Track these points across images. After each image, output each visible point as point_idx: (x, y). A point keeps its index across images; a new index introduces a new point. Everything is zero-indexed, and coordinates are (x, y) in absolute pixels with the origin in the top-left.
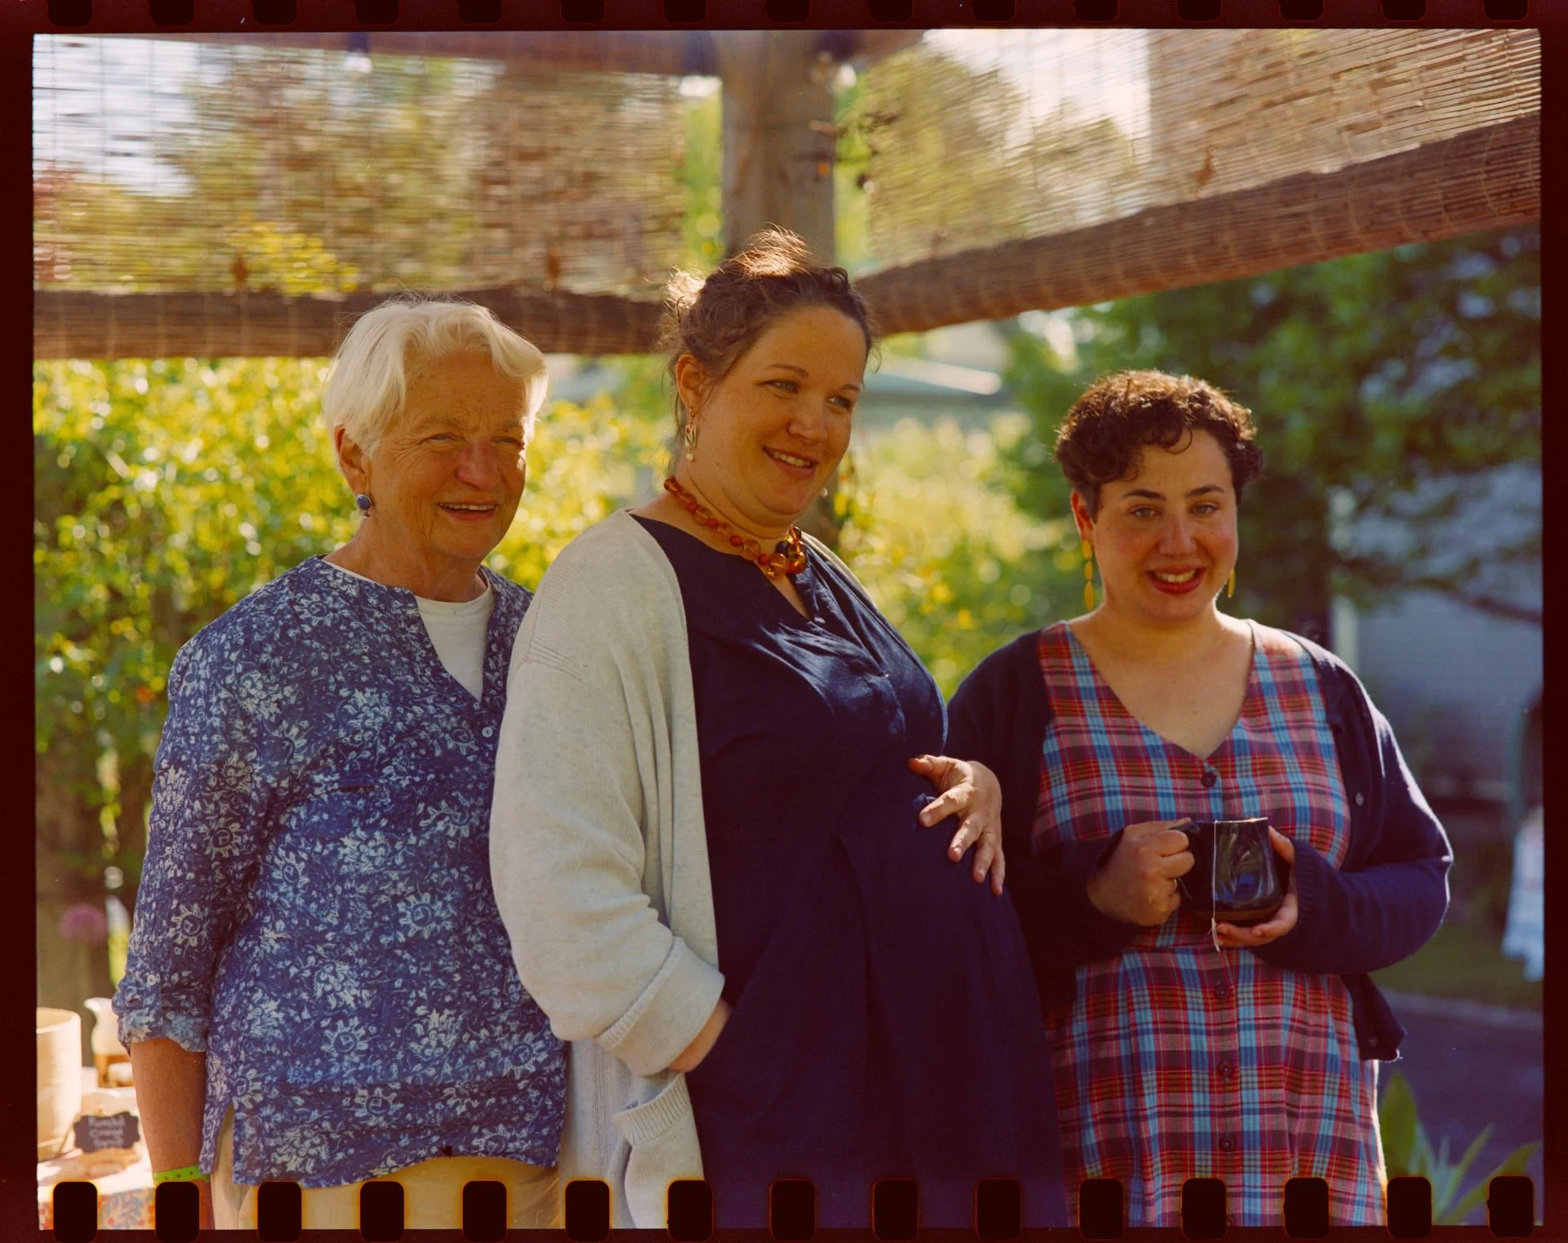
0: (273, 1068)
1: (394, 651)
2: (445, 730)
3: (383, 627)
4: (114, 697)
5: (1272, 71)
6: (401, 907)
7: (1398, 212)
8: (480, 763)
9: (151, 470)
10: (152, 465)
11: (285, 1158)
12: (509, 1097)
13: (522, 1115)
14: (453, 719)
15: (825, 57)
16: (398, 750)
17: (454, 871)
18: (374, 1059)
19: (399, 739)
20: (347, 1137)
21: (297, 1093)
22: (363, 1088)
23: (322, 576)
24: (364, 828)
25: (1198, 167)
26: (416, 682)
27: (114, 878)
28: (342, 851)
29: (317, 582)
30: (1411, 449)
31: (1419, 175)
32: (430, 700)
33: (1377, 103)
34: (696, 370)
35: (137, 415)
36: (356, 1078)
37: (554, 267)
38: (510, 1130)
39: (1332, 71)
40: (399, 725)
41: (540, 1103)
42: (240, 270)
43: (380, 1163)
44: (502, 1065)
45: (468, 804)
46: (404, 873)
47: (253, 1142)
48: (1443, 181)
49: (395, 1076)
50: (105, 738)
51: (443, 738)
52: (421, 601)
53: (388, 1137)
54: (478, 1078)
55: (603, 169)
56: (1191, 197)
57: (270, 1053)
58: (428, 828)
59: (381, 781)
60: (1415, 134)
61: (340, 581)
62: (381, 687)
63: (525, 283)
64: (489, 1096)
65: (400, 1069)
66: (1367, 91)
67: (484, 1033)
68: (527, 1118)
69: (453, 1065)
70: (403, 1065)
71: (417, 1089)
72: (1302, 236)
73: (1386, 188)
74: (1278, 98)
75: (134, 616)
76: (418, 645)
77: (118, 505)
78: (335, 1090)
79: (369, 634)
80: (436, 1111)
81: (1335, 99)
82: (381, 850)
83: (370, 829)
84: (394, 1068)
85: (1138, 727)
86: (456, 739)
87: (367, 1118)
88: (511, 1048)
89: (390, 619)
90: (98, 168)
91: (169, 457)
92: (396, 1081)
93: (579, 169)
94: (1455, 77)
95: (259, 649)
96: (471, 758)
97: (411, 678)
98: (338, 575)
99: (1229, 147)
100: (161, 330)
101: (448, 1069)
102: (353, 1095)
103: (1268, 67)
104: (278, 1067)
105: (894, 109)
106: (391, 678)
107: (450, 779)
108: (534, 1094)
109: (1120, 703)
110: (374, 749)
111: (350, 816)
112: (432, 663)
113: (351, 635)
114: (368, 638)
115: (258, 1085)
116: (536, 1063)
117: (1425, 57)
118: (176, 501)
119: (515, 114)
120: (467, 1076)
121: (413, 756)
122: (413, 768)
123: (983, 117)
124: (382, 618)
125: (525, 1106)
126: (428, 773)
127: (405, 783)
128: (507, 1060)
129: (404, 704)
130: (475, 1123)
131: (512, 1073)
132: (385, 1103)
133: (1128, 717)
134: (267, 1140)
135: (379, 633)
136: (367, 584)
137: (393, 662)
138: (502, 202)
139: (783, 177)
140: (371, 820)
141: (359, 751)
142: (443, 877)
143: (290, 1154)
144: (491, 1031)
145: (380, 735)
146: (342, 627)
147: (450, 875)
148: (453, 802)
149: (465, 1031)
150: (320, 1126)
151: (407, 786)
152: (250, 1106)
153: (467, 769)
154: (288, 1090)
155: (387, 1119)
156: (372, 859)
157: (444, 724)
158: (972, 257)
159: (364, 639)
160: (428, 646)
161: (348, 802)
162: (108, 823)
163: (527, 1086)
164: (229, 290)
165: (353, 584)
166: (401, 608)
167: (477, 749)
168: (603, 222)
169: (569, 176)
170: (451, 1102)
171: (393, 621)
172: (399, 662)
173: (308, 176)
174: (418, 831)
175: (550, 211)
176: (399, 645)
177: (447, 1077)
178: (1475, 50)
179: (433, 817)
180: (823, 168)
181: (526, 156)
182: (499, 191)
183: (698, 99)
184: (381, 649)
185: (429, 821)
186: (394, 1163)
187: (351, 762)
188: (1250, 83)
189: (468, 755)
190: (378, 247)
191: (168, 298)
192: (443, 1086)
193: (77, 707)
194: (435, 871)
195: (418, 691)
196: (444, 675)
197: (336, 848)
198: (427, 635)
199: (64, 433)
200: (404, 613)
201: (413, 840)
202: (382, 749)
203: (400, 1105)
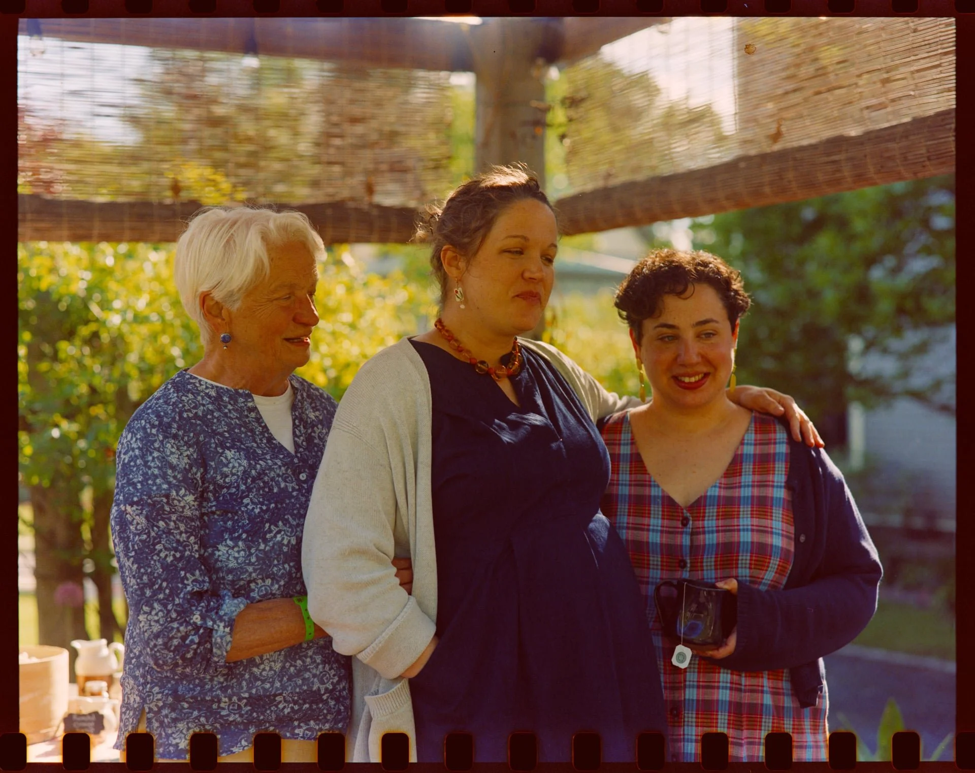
0: (169, 685)
1: (242, 429)
2: (278, 475)
3: (234, 414)
4: (92, 454)
5: (820, 72)
6: (253, 585)
7: (898, 161)
8: (300, 496)
9: (117, 313)
10: (117, 311)
11: (178, 741)
12: (317, 705)
13: (325, 716)
14: (283, 468)
15: (540, 61)
16: (252, 488)
17: (286, 566)
18: (232, 679)
19: (253, 481)
20: (216, 728)
21: (184, 700)
22: (225, 697)
23: (191, 383)
24: (231, 540)
25: (773, 131)
26: (258, 447)
27: (89, 567)
28: (217, 553)
29: (189, 387)
30: (901, 311)
31: (912, 138)
32: (268, 457)
33: (885, 93)
34: (454, 255)
35: (108, 278)
36: (221, 690)
37: (370, 189)
38: (318, 725)
39: (858, 72)
40: (253, 472)
41: (336, 708)
42: (176, 188)
43: (237, 744)
44: (313, 683)
45: (295, 523)
46: (257, 567)
47: (158, 732)
48: (927, 141)
49: (245, 689)
50: (86, 478)
51: (278, 481)
52: (256, 397)
53: (242, 727)
54: (298, 690)
55: (402, 129)
56: (768, 150)
57: (167, 677)
58: (272, 538)
59: (243, 509)
60: (910, 112)
61: (204, 387)
62: (239, 450)
63: (353, 199)
64: (305, 703)
65: (248, 685)
66: (879, 85)
67: (299, 662)
68: (329, 717)
69: (281, 681)
70: (249, 682)
71: (259, 698)
72: (838, 175)
73: (891, 145)
74: (823, 89)
75: (105, 403)
76: (256, 425)
77: (95, 335)
78: (208, 698)
79: (226, 419)
80: (272, 711)
81: (859, 90)
82: (242, 553)
83: (236, 540)
84: (244, 683)
85: (650, 481)
86: (285, 481)
87: (228, 715)
88: (318, 673)
89: (237, 410)
90: (89, 124)
91: (128, 307)
92: (246, 692)
93: (387, 128)
94: (935, 77)
95: (169, 426)
96: (295, 494)
97: (255, 445)
98: (202, 383)
99: (792, 119)
100: (127, 224)
101: (278, 684)
102: (219, 701)
103: (817, 70)
104: (172, 685)
105: (583, 94)
106: (244, 445)
107: (283, 507)
108: (332, 703)
109: (644, 464)
110: (238, 487)
111: (223, 532)
112: (266, 435)
113: (215, 421)
114: (226, 422)
115: (159, 696)
116: (332, 683)
117: (916, 64)
118: (132, 333)
119: (348, 94)
120: (290, 688)
121: (261, 492)
122: (261, 500)
123: (635, 100)
124: (233, 409)
125: (327, 710)
126: (271, 503)
127: (257, 511)
128: (316, 680)
129: (254, 459)
130: (296, 720)
131: (319, 689)
132: (239, 706)
133: (646, 474)
134: (167, 729)
135: (232, 419)
136: (222, 388)
137: (243, 436)
138: (338, 148)
139: (513, 135)
140: (236, 535)
141: (228, 488)
142: (280, 570)
143: (180, 738)
144: (304, 662)
145: (242, 479)
146: (209, 417)
147: (284, 568)
148: (286, 522)
149: (287, 661)
150: (199, 720)
151: (259, 513)
152: (156, 709)
153: (293, 500)
154: (178, 698)
155: (241, 716)
156: (236, 558)
157: (278, 471)
158: (629, 186)
159: (223, 422)
160: (263, 424)
161: (221, 523)
162: (86, 533)
163: (328, 698)
164: (168, 201)
165: (212, 388)
166: (244, 402)
167: (297, 487)
168: (400, 162)
169: (381, 132)
170: (281, 706)
171: (240, 411)
172: (246, 435)
173: (219, 131)
174: (265, 541)
175: (368, 154)
176: (245, 425)
177: (277, 689)
178: (948, 60)
179: (274, 532)
180: (538, 130)
181: (354, 120)
182: (337, 142)
183: (461, 87)
184: (235, 428)
185: (272, 535)
186: (246, 744)
187: (224, 495)
188: (806, 80)
189: (293, 492)
190: (262, 175)
191: (131, 205)
192: (275, 695)
193: (68, 459)
194: (275, 566)
195: (260, 452)
196: (274, 442)
197: (213, 551)
198: (261, 418)
199: (63, 290)
200: (246, 405)
201: (262, 546)
202: (243, 487)
203: (249, 708)
